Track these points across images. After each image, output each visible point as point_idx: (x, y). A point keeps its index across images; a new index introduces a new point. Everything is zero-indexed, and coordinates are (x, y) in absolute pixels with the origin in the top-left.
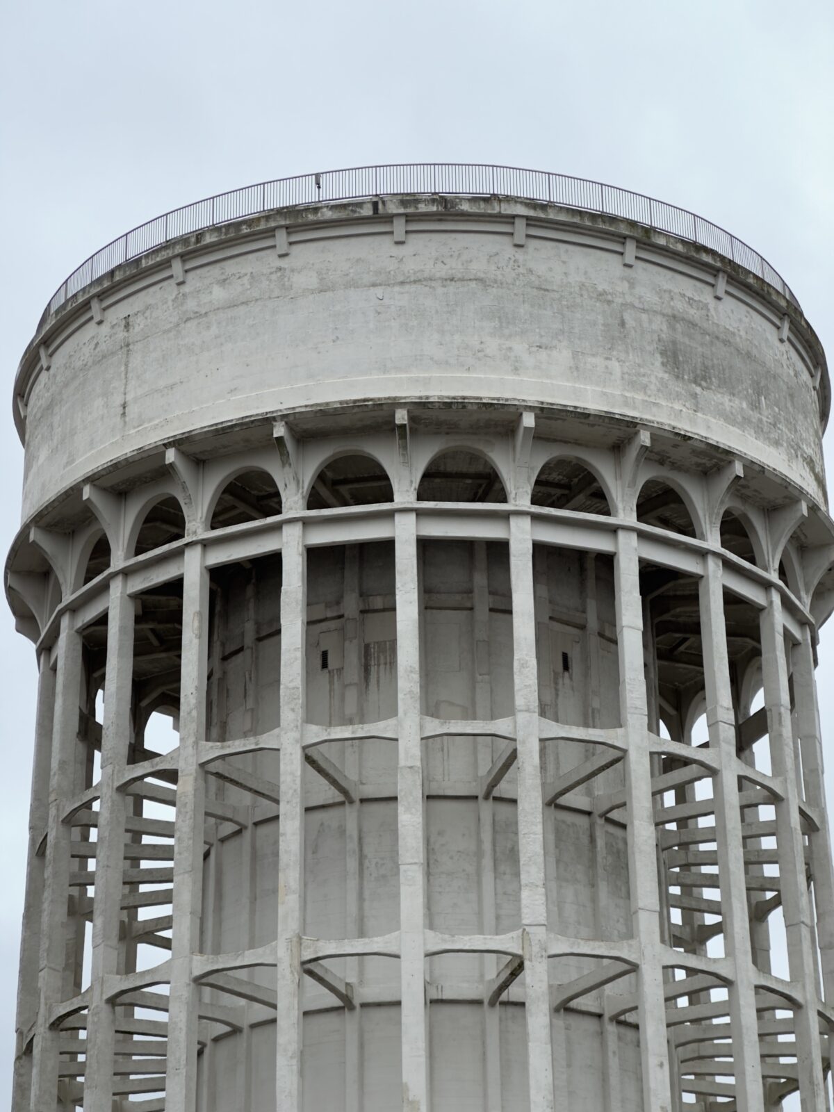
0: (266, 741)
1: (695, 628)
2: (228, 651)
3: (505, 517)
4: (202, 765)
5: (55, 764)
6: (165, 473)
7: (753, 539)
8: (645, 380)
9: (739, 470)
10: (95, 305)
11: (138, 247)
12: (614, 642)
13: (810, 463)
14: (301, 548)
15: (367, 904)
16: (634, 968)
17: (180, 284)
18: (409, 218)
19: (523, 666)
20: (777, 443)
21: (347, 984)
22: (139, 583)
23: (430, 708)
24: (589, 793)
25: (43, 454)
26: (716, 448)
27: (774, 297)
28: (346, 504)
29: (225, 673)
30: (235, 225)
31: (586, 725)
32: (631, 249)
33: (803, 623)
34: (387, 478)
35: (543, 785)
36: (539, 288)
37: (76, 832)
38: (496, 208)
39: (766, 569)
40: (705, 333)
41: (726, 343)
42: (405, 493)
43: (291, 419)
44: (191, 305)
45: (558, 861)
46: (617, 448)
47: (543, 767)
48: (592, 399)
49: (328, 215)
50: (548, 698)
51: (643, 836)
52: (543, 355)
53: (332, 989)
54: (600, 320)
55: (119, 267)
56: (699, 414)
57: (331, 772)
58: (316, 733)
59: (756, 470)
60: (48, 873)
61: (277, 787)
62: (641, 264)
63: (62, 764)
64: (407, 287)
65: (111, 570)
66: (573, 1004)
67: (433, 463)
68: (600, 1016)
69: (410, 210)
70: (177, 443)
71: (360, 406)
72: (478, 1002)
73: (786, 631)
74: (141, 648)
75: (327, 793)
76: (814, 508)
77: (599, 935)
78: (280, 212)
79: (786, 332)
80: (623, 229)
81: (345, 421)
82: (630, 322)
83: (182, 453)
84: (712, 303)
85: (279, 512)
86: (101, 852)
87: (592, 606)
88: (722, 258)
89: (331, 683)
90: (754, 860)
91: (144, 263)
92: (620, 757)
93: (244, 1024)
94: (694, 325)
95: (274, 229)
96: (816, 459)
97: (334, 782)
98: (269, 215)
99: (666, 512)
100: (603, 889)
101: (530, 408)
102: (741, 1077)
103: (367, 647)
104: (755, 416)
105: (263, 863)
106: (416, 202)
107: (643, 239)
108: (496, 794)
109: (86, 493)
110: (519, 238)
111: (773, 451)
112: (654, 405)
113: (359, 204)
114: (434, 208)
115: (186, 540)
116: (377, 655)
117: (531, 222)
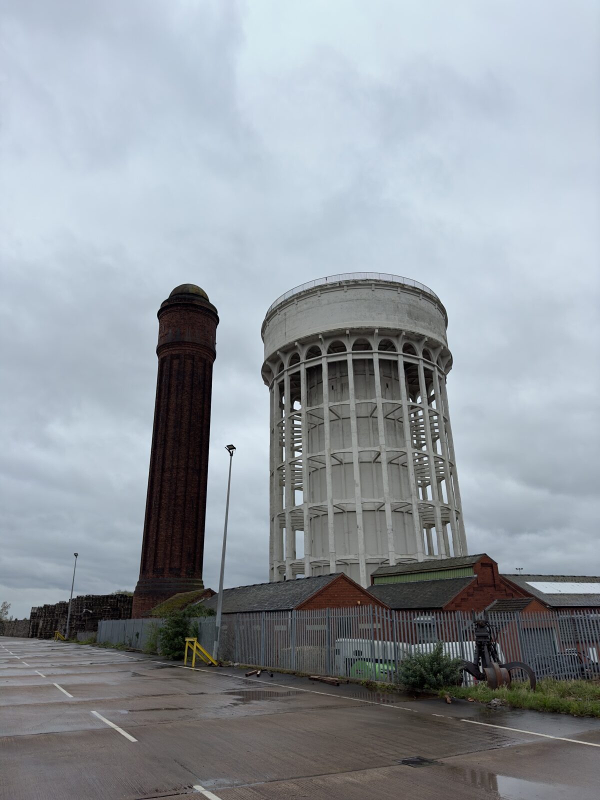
0: (320, 406)
1: (417, 377)
2: (311, 386)
3: (372, 353)
4: (307, 412)
5: (274, 413)
6: (295, 347)
7: (430, 356)
8: (403, 320)
9: (426, 339)
10: (278, 310)
11: (287, 297)
12: (398, 380)
14: (326, 363)
15: (345, 441)
16: (406, 453)
17: (297, 305)
18: (348, 286)
19: (378, 386)
20: (435, 333)
21: (341, 459)
22: (291, 373)
23: (357, 397)
24: (394, 415)
25: (268, 345)
26: (421, 335)
27: (434, 299)
28: (336, 352)
29: (311, 392)
30: (308, 290)
31: (393, 400)
32: (399, 290)
33: (443, 374)
34: (345, 346)
35: (383, 413)
36: (378, 300)
37: (280, 428)
38: (367, 282)
39: (433, 362)
40: (417, 308)
41: (423, 310)
42: (349, 349)
43: (323, 334)
44: (299, 309)
45: (387, 430)
46: (397, 336)
47: (383, 410)
48: (391, 325)
49: (329, 286)
50: (384, 393)
51: (407, 424)
52: (379, 316)
53: (338, 460)
54: (393, 307)
55: (283, 302)
56: (417, 327)
57: (335, 412)
58: (331, 404)
59: (430, 339)
60: (274, 437)
61: (323, 416)
62: (402, 293)
63: (276, 413)
64: (348, 302)
65: (285, 370)
66: (392, 462)
67: (355, 342)
68: (398, 464)
69: (348, 284)
70: (297, 341)
71: (338, 330)
72: (371, 462)
73: (439, 377)
74: (292, 387)
75: (335, 417)
76: (444, 347)
77: (397, 447)
78: (318, 287)
79: (437, 306)
80: (397, 285)
81: (335, 334)
82: (400, 307)
83: (299, 343)
84: (419, 301)
85: (321, 355)
86: (286, 432)
87: (393, 373)
88: (421, 290)
89: (334, 392)
90: (433, 428)
91: (288, 301)
92: (401, 407)
93: (319, 468)
94: (415, 306)
95: (317, 291)
96: (445, 335)
97: (336, 415)
98: (315, 288)
99: (409, 350)
100: (398, 436)
101: (377, 328)
102: (431, 477)
103: (342, 384)
104: (430, 327)
105: (321, 433)
106: (349, 282)
107: (402, 287)
108: (372, 416)
109: (278, 353)
110: (373, 289)
111: (434, 334)
112: (406, 325)
113: (336, 284)
114: (353, 283)
115: (301, 362)
116: (345, 386)
117: (376, 285)
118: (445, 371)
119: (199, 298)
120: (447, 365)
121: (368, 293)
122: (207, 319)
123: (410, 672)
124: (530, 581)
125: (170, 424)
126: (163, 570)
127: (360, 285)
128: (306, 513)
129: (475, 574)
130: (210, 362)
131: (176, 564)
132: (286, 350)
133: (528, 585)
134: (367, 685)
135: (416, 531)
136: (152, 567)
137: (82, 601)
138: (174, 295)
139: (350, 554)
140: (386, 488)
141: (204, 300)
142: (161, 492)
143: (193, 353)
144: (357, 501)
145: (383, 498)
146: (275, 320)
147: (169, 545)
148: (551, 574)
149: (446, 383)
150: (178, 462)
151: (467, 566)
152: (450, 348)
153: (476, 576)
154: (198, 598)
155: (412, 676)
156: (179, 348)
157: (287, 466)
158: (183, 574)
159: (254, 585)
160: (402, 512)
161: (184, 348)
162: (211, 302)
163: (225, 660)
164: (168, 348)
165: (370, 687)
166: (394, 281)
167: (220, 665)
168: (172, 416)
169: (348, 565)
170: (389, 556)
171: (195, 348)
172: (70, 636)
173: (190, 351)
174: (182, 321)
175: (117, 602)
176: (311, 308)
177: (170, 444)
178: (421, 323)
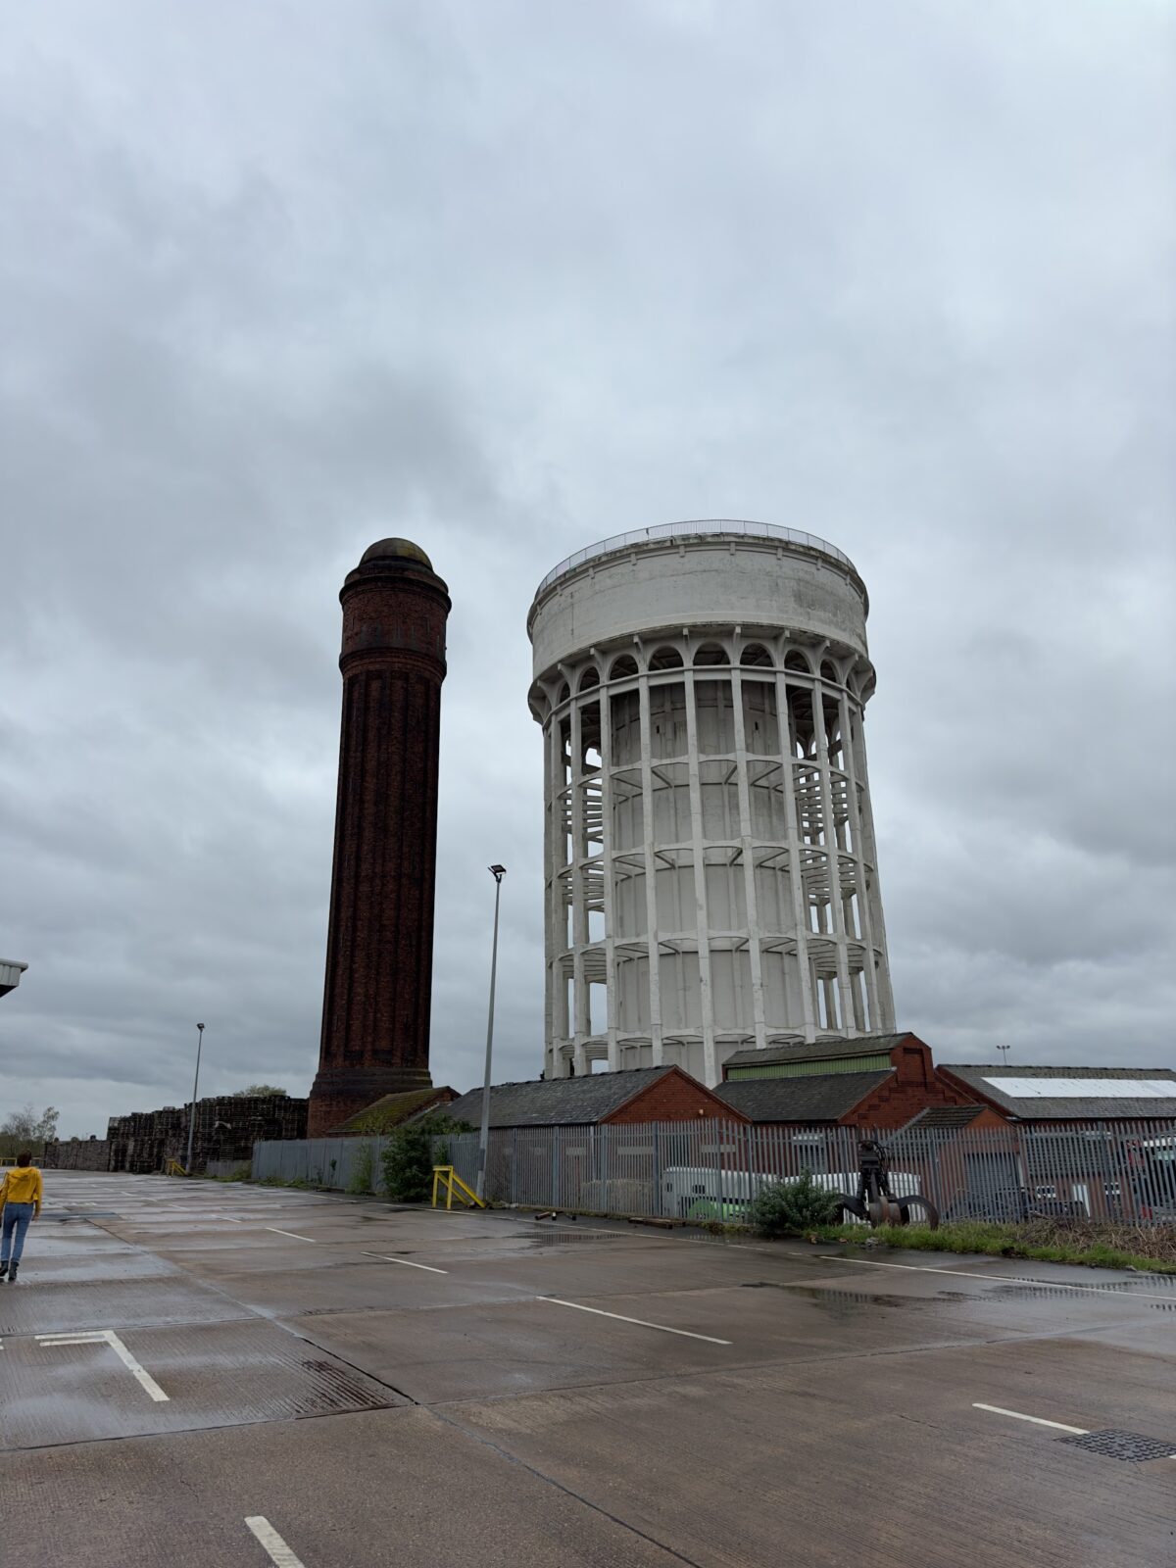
0: (636, 766)
1: (810, 706)
2: (619, 726)
3: (730, 670)
4: (611, 776)
5: (553, 775)
6: (591, 658)
7: (835, 672)
8: (787, 608)
9: (828, 644)
10: (559, 588)
11: (575, 563)
12: (776, 716)
13: (859, 636)
14: (647, 687)
15: (679, 828)
16: (787, 851)
17: (594, 578)
18: (686, 546)
19: (739, 730)
20: (845, 630)
21: (673, 860)
22: (582, 703)
23: (702, 750)
24: (768, 780)
25: (541, 650)
26: (818, 635)
27: (844, 567)
28: (665, 668)
29: (619, 735)
30: (613, 552)
31: (766, 754)
32: (780, 552)
33: (857, 704)
34: (679, 655)
35: (748, 778)
36: (741, 572)
37: (562, 802)
38: (722, 539)
39: (840, 684)
40: (812, 585)
41: (822, 588)
42: (688, 663)
43: (640, 635)
44: (597, 587)
45: (756, 808)
46: (776, 638)
47: (748, 770)
48: (765, 619)
49: (652, 546)
50: (750, 741)
51: (790, 798)
52: (743, 601)
53: (667, 862)
54: (768, 584)
55: (567, 572)
56: (811, 622)
57: (663, 777)
58: (656, 762)
59: (835, 643)
60: (553, 818)
61: (641, 783)
62: (784, 558)
63: (556, 776)
64: (687, 576)
65: (571, 697)
66: (763, 865)
67: (699, 649)
68: (774, 868)
69: (686, 542)
70: (594, 646)
71: (668, 628)
72: (725, 865)
73: (850, 709)
74: (584, 724)
75: (660, 784)
76: (861, 657)
77: (773, 838)
78: (632, 546)
79: (848, 581)
80: (777, 544)
81: (662, 634)
82: (780, 584)
84: (815, 572)
85: (637, 672)
86: (572, 808)
87: (767, 702)
88: (820, 551)
89: (661, 739)
90: (837, 802)
91: (577, 570)
92: (779, 767)
93: (633, 874)
94: (807, 582)
95: (630, 554)
96: (862, 634)
97: (664, 780)
98: (627, 548)
99: (799, 661)
100: (774, 818)
101: (738, 625)
102: (833, 889)
103: (675, 724)
104: (835, 619)
105: (637, 812)
106: (689, 538)
107: (785, 547)
108: (729, 782)
109: (559, 667)
110: (733, 551)
111: (843, 633)
112: (791, 619)
113: (665, 541)
114: (696, 541)
115: (600, 685)
116: (680, 727)
117: (737, 544)
118: (861, 696)
119: (415, 567)
120: (865, 686)
121: (723, 559)
122: (430, 605)
123: (767, 1208)
124: (990, 1076)
125: (368, 798)
126: (361, 1053)
127: (709, 543)
128: (610, 956)
129: (893, 1065)
130: (436, 684)
131: (384, 1044)
132: (573, 661)
133: (985, 1083)
134: (711, 1227)
135: (804, 988)
136: (342, 1049)
137: (211, 1106)
138: (369, 561)
139: (687, 1027)
140: (751, 912)
141: (424, 569)
142: (354, 918)
143: (405, 668)
144: (699, 936)
145: (745, 930)
146: (552, 605)
147: (370, 1010)
148: (1029, 1065)
149: (863, 719)
150: (383, 865)
151: (880, 1052)
152: (873, 658)
153: (894, 1069)
154: (429, 1103)
155: (770, 1212)
156: (380, 659)
157: (576, 873)
158: (397, 1060)
159: (528, 1083)
160: (781, 953)
161: (389, 659)
162: (437, 571)
163: (494, 1200)
164: (361, 660)
165: (714, 1229)
166: (769, 535)
167: (489, 1207)
168: (371, 783)
169: (683, 1044)
170: (754, 1030)
171: (411, 659)
172: (192, 1169)
174: (386, 609)
175: (274, 1107)
176: (620, 586)
177: (368, 834)
178: (819, 613)
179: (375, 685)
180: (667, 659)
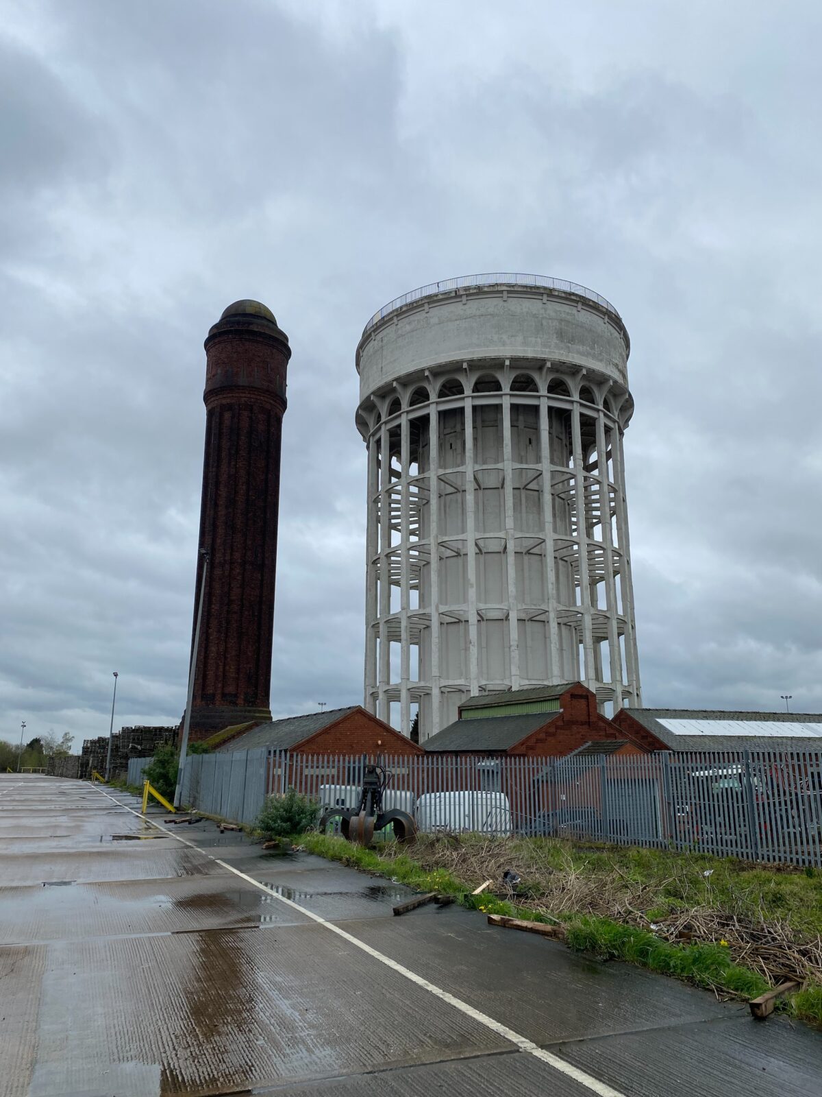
0: (429, 474)
2: (424, 444)
3: (501, 396)
4: (408, 483)
6: (394, 390)
7: (593, 394)
8: (549, 344)
10: (373, 334)
14: (435, 412)
16: (544, 541)
17: (397, 325)
18: (467, 295)
19: (507, 445)
20: (601, 361)
21: (458, 549)
22: (390, 426)
23: (477, 461)
25: (365, 382)
26: (576, 365)
27: (601, 308)
28: (450, 396)
29: (423, 452)
30: (412, 303)
31: (529, 463)
32: (545, 297)
33: (614, 422)
34: (462, 386)
36: (512, 315)
37: (376, 504)
38: (497, 288)
39: (598, 405)
40: (573, 324)
41: (582, 327)
42: (468, 391)
43: (430, 369)
44: (400, 332)
45: (527, 507)
46: (540, 368)
48: (530, 354)
49: (441, 297)
50: (523, 453)
51: (547, 498)
52: (513, 339)
53: (454, 551)
54: (534, 324)
55: (379, 321)
56: (570, 354)
58: (441, 472)
59: (591, 372)
62: (548, 302)
64: (467, 320)
65: (382, 422)
66: (531, 551)
67: (478, 379)
68: (541, 555)
69: (468, 292)
70: (396, 380)
71: (451, 363)
72: (500, 552)
75: (450, 490)
76: (616, 382)
78: (426, 297)
79: (609, 321)
80: (542, 291)
81: (448, 368)
82: (545, 324)
84: (576, 314)
85: (429, 400)
86: (381, 510)
88: (581, 297)
89: (453, 453)
91: (386, 319)
92: (541, 473)
95: (424, 304)
96: (623, 366)
97: (452, 486)
98: (422, 299)
99: (558, 389)
101: (507, 358)
103: (464, 441)
104: (593, 351)
106: (469, 289)
107: (549, 294)
109: (373, 397)
110: (505, 298)
111: (600, 364)
112: (553, 352)
113: (451, 292)
114: (475, 291)
115: (402, 411)
117: (509, 292)
119: (259, 321)
121: (497, 305)
122: (271, 351)
125: (221, 502)
126: (214, 695)
127: (486, 293)
128: (404, 624)
129: (561, 708)
130: (276, 413)
131: (231, 689)
132: (385, 392)
133: (657, 722)
135: (552, 648)
136: (200, 692)
138: (226, 318)
140: (512, 589)
141: (265, 323)
143: (250, 402)
144: (471, 608)
146: (372, 346)
147: (220, 664)
150: (231, 555)
151: (553, 698)
153: (562, 710)
156: (230, 395)
157: (383, 559)
158: (240, 701)
160: (544, 622)
161: (237, 395)
162: (280, 326)
164: (217, 395)
166: (538, 284)
168: (223, 492)
171: (254, 394)
173: (246, 399)
174: (235, 355)
176: (416, 330)
177: (221, 531)
178: (578, 347)
179: (227, 415)
180: (452, 388)
